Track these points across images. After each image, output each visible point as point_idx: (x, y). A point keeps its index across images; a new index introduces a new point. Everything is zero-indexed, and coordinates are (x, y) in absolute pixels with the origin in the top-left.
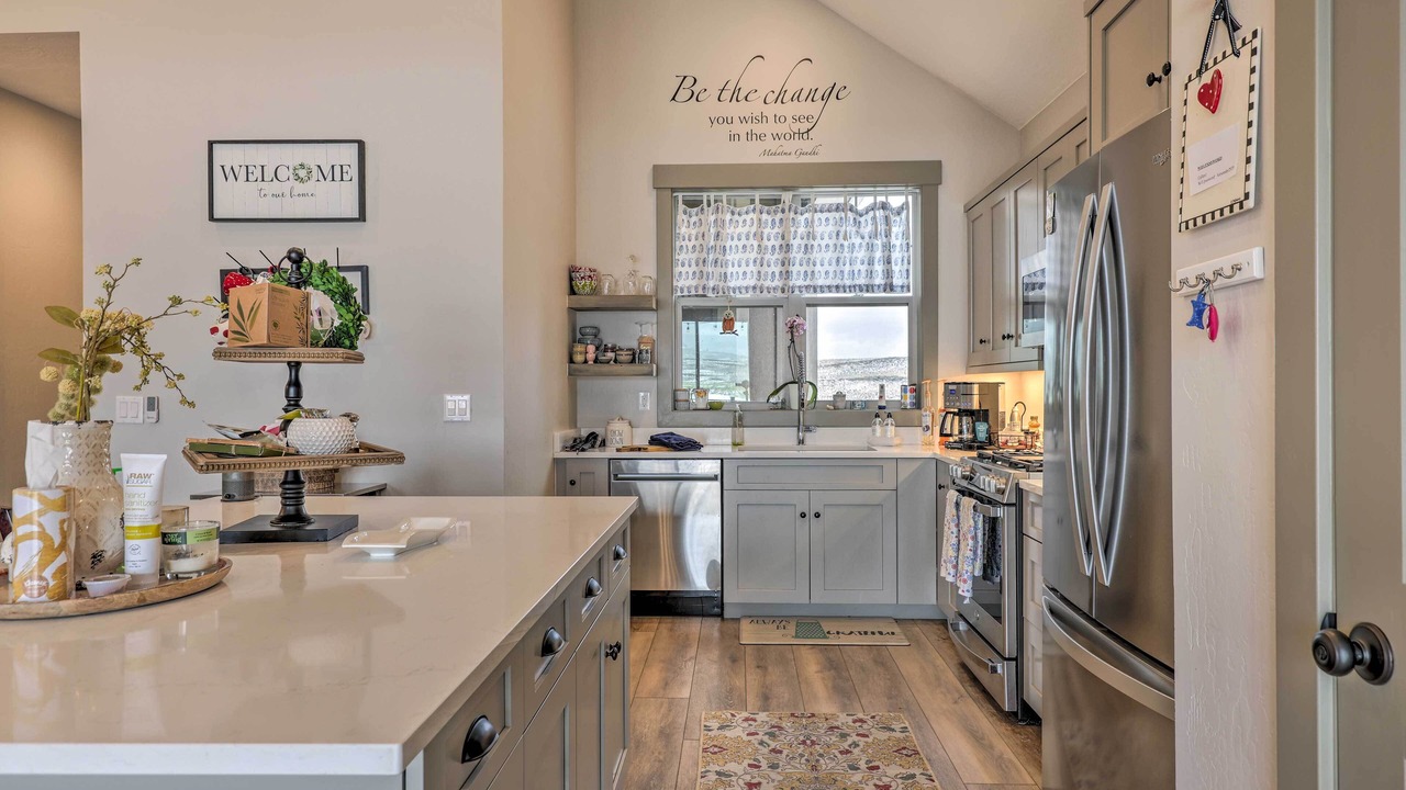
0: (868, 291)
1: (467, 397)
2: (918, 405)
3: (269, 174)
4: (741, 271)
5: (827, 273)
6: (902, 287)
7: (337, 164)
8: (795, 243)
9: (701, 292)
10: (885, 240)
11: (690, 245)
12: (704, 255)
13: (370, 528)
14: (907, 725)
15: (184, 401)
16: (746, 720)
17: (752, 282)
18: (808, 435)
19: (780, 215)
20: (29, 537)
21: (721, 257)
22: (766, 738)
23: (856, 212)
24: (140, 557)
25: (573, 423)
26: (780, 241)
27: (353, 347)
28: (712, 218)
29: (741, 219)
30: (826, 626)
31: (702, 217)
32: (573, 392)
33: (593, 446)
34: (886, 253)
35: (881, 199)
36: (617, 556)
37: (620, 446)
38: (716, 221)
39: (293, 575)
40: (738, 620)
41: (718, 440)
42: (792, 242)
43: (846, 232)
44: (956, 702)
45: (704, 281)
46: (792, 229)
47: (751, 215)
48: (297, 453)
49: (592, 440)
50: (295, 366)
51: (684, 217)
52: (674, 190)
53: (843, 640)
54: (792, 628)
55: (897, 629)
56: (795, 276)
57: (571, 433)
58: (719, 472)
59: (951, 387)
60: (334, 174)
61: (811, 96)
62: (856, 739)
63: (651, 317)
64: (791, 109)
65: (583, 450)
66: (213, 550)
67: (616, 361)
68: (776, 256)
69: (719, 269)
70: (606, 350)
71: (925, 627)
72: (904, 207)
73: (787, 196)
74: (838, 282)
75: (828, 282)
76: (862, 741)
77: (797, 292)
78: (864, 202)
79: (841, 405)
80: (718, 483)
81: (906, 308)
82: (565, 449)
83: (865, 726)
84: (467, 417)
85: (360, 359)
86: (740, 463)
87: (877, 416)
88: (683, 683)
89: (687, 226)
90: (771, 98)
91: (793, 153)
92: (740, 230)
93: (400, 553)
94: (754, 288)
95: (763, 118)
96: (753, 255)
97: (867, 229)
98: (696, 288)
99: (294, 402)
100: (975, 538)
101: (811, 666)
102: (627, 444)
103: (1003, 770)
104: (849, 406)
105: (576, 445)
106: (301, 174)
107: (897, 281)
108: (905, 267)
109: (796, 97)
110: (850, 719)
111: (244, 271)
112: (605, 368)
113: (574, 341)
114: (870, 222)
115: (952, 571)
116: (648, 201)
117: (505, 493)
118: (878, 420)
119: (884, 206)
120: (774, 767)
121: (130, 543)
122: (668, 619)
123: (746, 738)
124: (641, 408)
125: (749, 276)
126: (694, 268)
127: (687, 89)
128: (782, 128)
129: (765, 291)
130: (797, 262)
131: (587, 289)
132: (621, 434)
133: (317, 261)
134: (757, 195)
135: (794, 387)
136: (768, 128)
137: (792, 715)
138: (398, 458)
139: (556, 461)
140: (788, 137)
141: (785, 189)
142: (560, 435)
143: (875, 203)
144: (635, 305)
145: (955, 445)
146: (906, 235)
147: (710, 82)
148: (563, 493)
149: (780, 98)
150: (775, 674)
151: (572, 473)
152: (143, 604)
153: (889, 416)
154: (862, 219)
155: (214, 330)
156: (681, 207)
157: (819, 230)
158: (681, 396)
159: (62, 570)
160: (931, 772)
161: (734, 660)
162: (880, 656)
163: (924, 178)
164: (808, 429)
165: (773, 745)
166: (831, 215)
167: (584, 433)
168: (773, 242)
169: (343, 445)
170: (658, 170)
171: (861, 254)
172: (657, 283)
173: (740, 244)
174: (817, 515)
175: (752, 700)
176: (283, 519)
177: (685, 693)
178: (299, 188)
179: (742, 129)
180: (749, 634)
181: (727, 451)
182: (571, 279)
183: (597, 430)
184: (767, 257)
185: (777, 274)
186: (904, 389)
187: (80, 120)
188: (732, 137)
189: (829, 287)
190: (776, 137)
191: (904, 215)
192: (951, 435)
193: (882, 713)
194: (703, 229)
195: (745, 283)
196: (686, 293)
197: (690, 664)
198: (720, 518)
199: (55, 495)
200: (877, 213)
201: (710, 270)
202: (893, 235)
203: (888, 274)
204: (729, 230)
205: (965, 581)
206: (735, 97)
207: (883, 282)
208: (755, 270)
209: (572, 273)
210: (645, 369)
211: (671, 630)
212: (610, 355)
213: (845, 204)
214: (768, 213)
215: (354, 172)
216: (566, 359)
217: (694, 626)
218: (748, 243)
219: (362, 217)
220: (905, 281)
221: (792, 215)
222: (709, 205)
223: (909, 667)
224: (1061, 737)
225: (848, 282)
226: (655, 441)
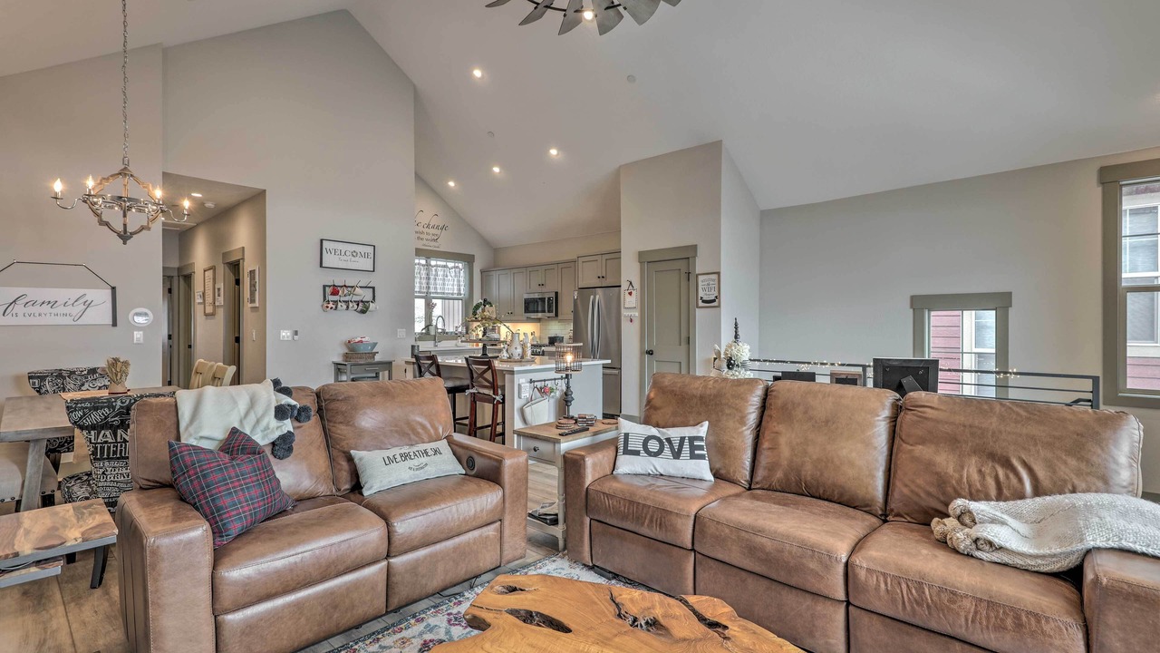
1: (405, 330)
3: (343, 253)
5: (441, 288)
6: (462, 294)
7: (367, 252)
8: (431, 277)
10: (458, 278)
19: (426, 267)
23: (449, 268)
26: (426, 276)
34: (458, 283)
35: (456, 265)
43: (446, 274)
46: (431, 272)
56: (431, 288)
60: (366, 255)
61: (437, 228)
64: (432, 231)
68: (425, 281)
72: (463, 268)
74: (444, 291)
75: (441, 291)
77: (431, 294)
78: (451, 264)
81: (462, 301)
84: (405, 337)
90: (425, 226)
91: (431, 246)
95: (423, 233)
97: (452, 274)
106: (354, 254)
107: (462, 292)
108: (464, 288)
109: (433, 227)
111: (335, 286)
114: (453, 272)
119: (457, 267)
128: (429, 237)
129: (421, 293)
136: (424, 236)
140: (430, 240)
141: (428, 258)
143: (454, 266)
146: (464, 278)
149: (428, 227)
154: (451, 271)
163: (468, 260)
166: (442, 268)
168: (424, 276)
171: (451, 282)
178: (353, 259)
190: (427, 240)
191: (463, 271)
200: (455, 269)
202: (460, 277)
203: (459, 290)
207: (457, 293)
213: (446, 265)
215: (372, 255)
219: (374, 271)
220: (464, 292)
221: (430, 267)
225: (446, 292)
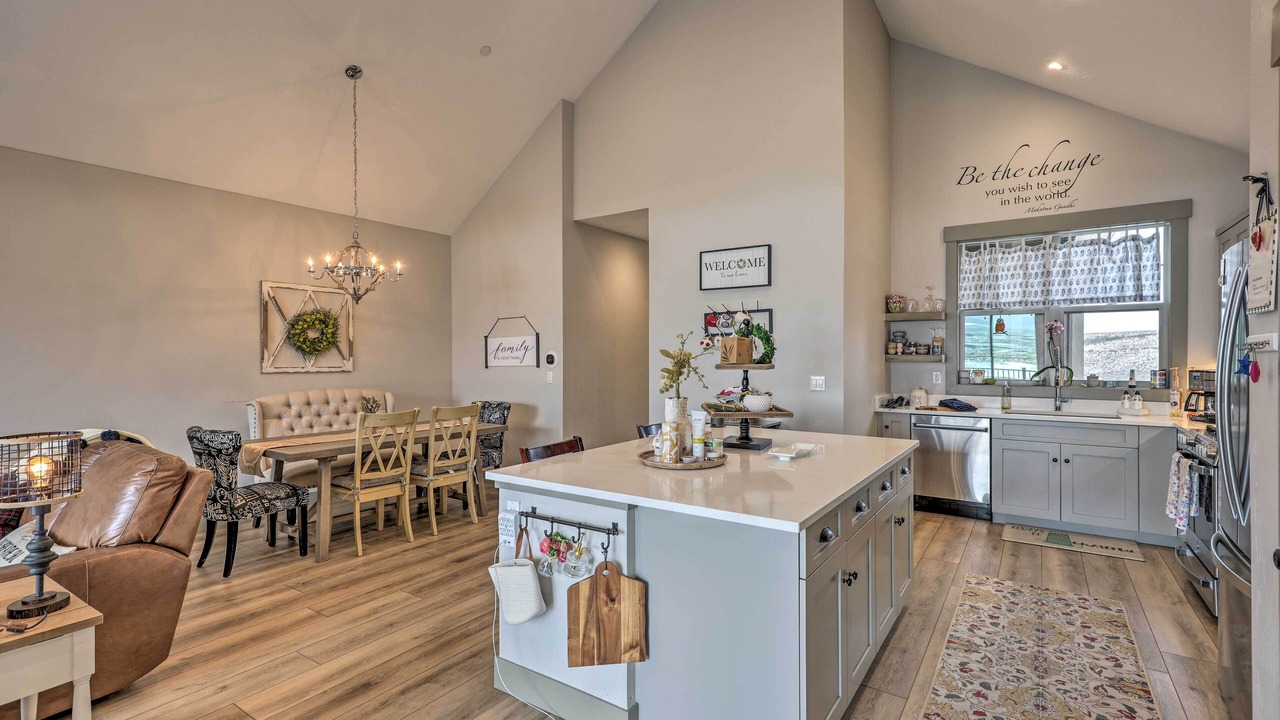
0: (1119, 301)
1: (823, 378)
2: (1167, 385)
3: (726, 266)
4: (1010, 291)
5: (1082, 289)
6: (1153, 297)
7: (758, 257)
8: (1054, 270)
9: (978, 307)
10: (1135, 263)
11: (971, 277)
12: (981, 282)
13: (777, 446)
14: (1123, 608)
15: (704, 387)
16: (997, 583)
17: (1019, 299)
18: (1064, 404)
19: (1042, 251)
20: (666, 440)
21: (994, 283)
22: (1008, 595)
23: (1109, 244)
24: (698, 450)
25: (888, 389)
26: (1042, 269)
27: (770, 362)
28: (988, 257)
29: (1010, 257)
30: (1073, 539)
31: (980, 258)
32: (888, 372)
33: (900, 405)
34: (1137, 273)
35: (1132, 232)
36: (904, 472)
37: (918, 406)
38: (990, 260)
39: (745, 464)
40: (1003, 525)
41: (992, 406)
42: (1052, 269)
43: (1099, 259)
44: (1174, 604)
45: (981, 300)
46: (1052, 261)
47: (1018, 253)
48: (748, 411)
49: (899, 402)
50: (746, 372)
51: (966, 258)
52: (958, 242)
53: (1085, 549)
54: (1044, 536)
55: (1136, 549)
56: (1054, 293)
57: (887, 396)
58: (988, 427)
59: (1194, 374)
60: (756, 263)
61: (1069, 166)
62: (1077, 609)
63: (943, 324)
64: (1050, 178)
65: (894, 408)
66: (720, 451)
67: (916, 353)
68: (1038, 280)
69: (992, 291)
70: (910, 346)
71: (1164, 552)
72: (1156, 236)
73: (1048, 238)
74: (1092, 295)
75: (1083, 296)
76: (1081, 611)
77: (1056, 304)
78: (1117, 236)
79: (1093, 383)
80: (988, 434)
81: (1157, 312)
82: (882, 406)
83: (1087, 603)
84: (823, 389)
85: (773, 367)
86: (1005, 422)
87: (1126, 393)
88: (956, 555)
89: (967, 264)
90: (1036, 171)
91: (1053, 207)
92: (1009, 264)
93: (792, 458)
94: (1020, 302)
95: (1028, 186)
96: (1020, 280)
97: (1118, 256)
98: (975, 304)
99: (745, 387)
100: (1191, 489)
101: (1054, 560)
102: (924, 405)
103: (1199, 651)
104: (1101, 384)
105: (891, 404)
106: (741, 263)
107: (1148, 292)
108: (1156, 281)
109: (1056, 168)
110: (1076, 598)
111: (715, 313)
112: (910, 357)
113: (889, 340)
114: (1121, 250)
115: (1174, 511)
116: (939, 252)
117: (845, 433)
118: (1126, 396)
119: (1135, 238)
120: (1010, 611)
121: (695, 445)
122: (951, 518)
123: (994, 592)
124: (934, 382)
125: (1016, 294)
126: (973, 291)
127: (971, 175)
128: (1044, 192)
129: (1029, 305)
130: (1056, 283)
131: (898, 309)
132: (919, 398)
133: (755, 324)
134: (1023, 240)
135: (1052, 372)
136: (1033, 193)
137: (1031, 586)
138: (790, 415)
139: (877, 413)
140: (1048, 197)
141: (1046, 233)
142: (878, 398)
143: (1127, 236)
144: (930, 317)
145: (1199, 418)
146: (1156, 257)
147: (986, 168)
148: (880, 434)
149: (1042, 171)
150: (1024, 561)
151: (887, 421)
152: (701, 468)
153: (1137, 393)
154: (1115, 249)
155: (702, 343)
156: (964, 252)
157: (1074, 260)
158: (963, 375)
159: (676, 452)
160: (1133, 639)
161: (995, 549)
162: (1115, 565)
163: (1176, 214)
164: (1064, 401)
165: (1012, 599)
166: (1085, 249)
167: (895, 397)
168: (1036, 270)
169: (767, 408)
170: (947, 231)
171: (1114, 274)
172: (946, 302)
173: (1009, 274)
174: (1067, 461)
175: (1003, 573)
176: (741, 438)
177: (957, 561)
178: (740, 271)
179: (1011, 196)
180: (1008, 534)
181: (998, 413)
182: (887, 304)
183: (903, 395)
184: (1031, 281)
185: (1039, 293)
186: (1154, 373)
187: (648, 242)
188: (1003, 203)
189: (1084, 299)
190: (1039, 198)
191: (1154, 243)
192: (1195, 411)
193: (1104, 598)
194: (979, 266)
195: (1013, 300)
196: (967, 308)
197: (963, 546)
198: (989, 457)
199: (674, 425)
200: (1128, 243)
201: (986, 292)
202: (1144, 259)
203: (1139, 287)
204: (1001, 264)
205: (1181, 519)
206: (1006, 175)
207: (1133, 294)
208: (1020, 290)
209: (888, 299)
210: (937, 358)
211: (952, 524)
212: (913, 349)
213: (1099, 239)
214: (1032, 250)
215: (766, 261)
216: (883, 350)
217: (969, 525)
218: (1016, 273)
219: (770, 284)
220: (1156, 292)
221: (1052, 250)
222: (985, 249)
223: (1139, 574)
224: (1231, 633)
225: (1101, 296)
226: (943, 404)
